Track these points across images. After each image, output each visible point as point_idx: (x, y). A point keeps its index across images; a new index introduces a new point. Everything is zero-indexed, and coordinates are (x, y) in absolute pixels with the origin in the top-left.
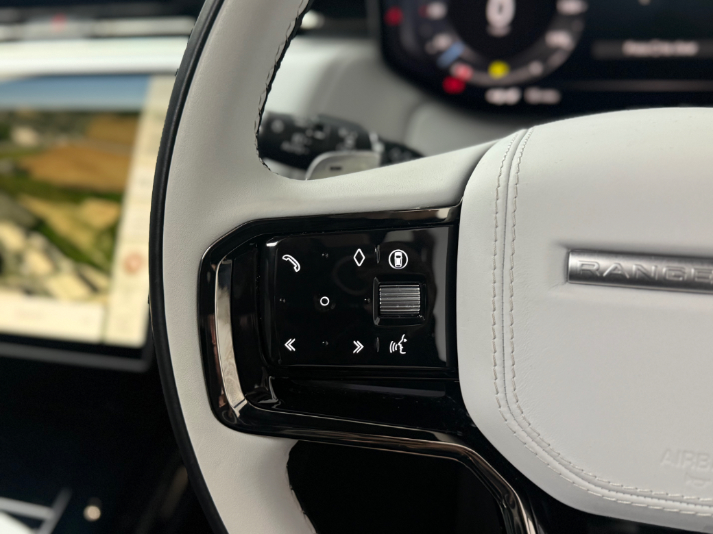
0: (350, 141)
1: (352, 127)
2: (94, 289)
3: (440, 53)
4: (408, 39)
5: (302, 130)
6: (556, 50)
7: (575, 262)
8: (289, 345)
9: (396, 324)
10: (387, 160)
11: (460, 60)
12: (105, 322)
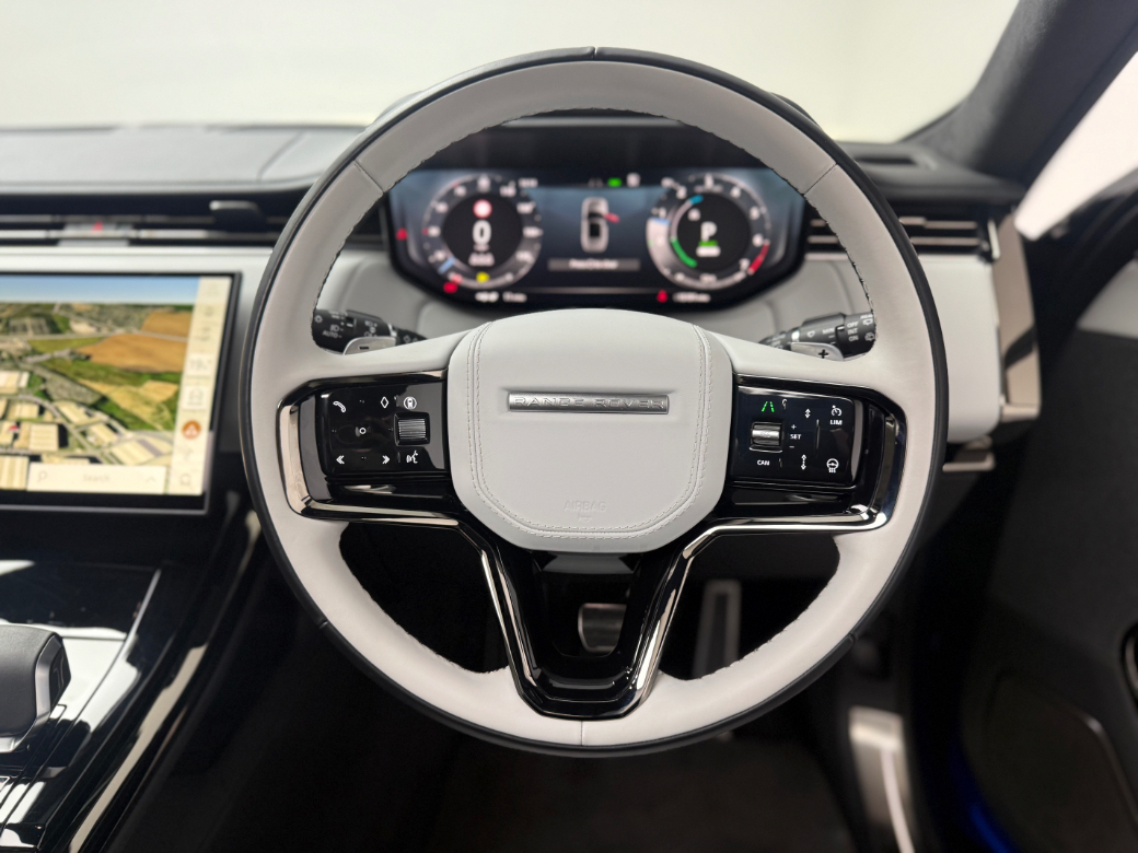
0: (373, 330)
1: (374, 319)
2: (157, 453)
3: (440, 263)
4: (413, 252)
5: (337, 322)
6: (523, 264)
7: (514, 399)
8: (340, 460)
9: (411, 444)
10: (400, 341)
11: (453, 269)
12: (167, 481)
